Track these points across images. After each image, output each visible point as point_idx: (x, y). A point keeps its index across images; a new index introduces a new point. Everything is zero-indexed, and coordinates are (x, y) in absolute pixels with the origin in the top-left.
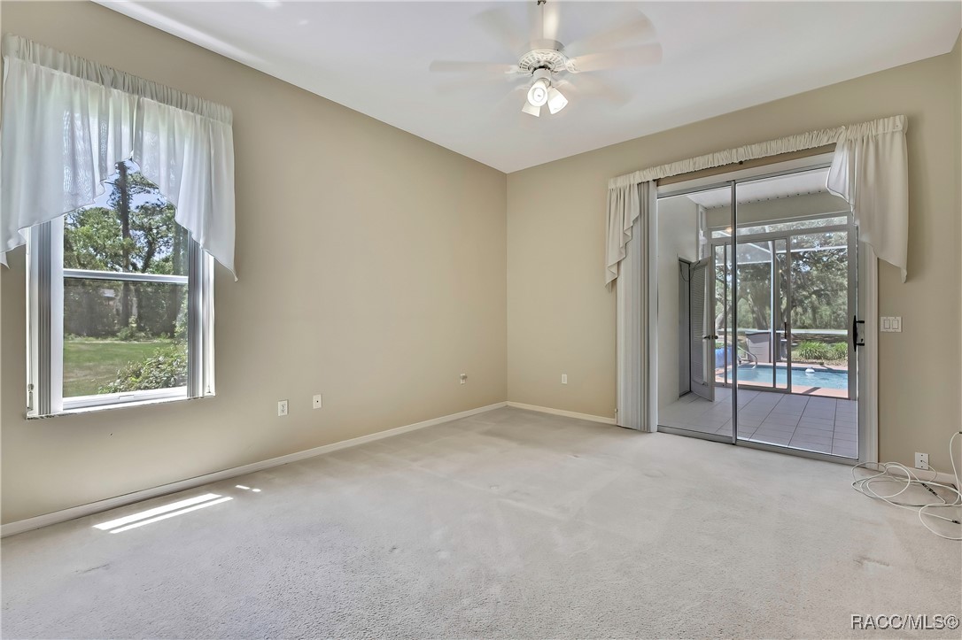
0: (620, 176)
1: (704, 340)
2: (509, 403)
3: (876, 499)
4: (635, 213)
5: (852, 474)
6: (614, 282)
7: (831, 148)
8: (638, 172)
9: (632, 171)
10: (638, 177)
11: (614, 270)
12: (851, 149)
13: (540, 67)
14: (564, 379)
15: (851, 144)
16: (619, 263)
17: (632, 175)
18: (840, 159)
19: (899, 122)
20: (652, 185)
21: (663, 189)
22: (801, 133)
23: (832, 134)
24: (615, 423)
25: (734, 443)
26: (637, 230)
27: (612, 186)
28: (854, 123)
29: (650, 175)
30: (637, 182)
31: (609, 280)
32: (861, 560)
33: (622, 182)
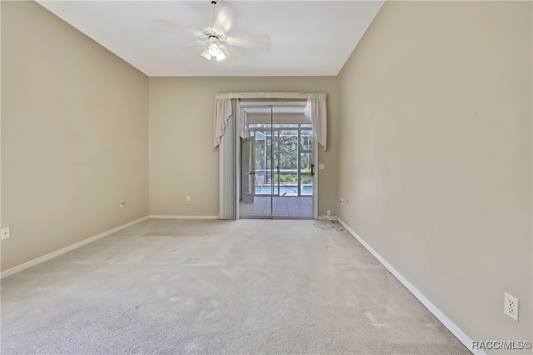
0: (221, 93)
1: (250, 175)
2: (150, 217)
3: (322, 228)
4: (230, 113)
5: (312, 222)
6: (218, 146)
7: (306, 100)
8: (231, 93)
9: (228, 92)
10: (231, 96)
11: (219, 140)
12: (312, 102)
13: (213, 36)
14: (188, 198)
15: (312, 100)
16: (221, 137)
17: (228, 94)
18: (309, 104)
19: (325, 95)
20: (238, 101)
21: (242, 103)
22: (296, 92)
23: (306, 94)
24: (218, 218)
25: (271, 218)
26: (230, 122)
27: (217, 97)
28: (312, 93)
29: (237, 96)
30: (230, 98)
31: (216, 145)
32: (327, 247)
33: (223, 97)
